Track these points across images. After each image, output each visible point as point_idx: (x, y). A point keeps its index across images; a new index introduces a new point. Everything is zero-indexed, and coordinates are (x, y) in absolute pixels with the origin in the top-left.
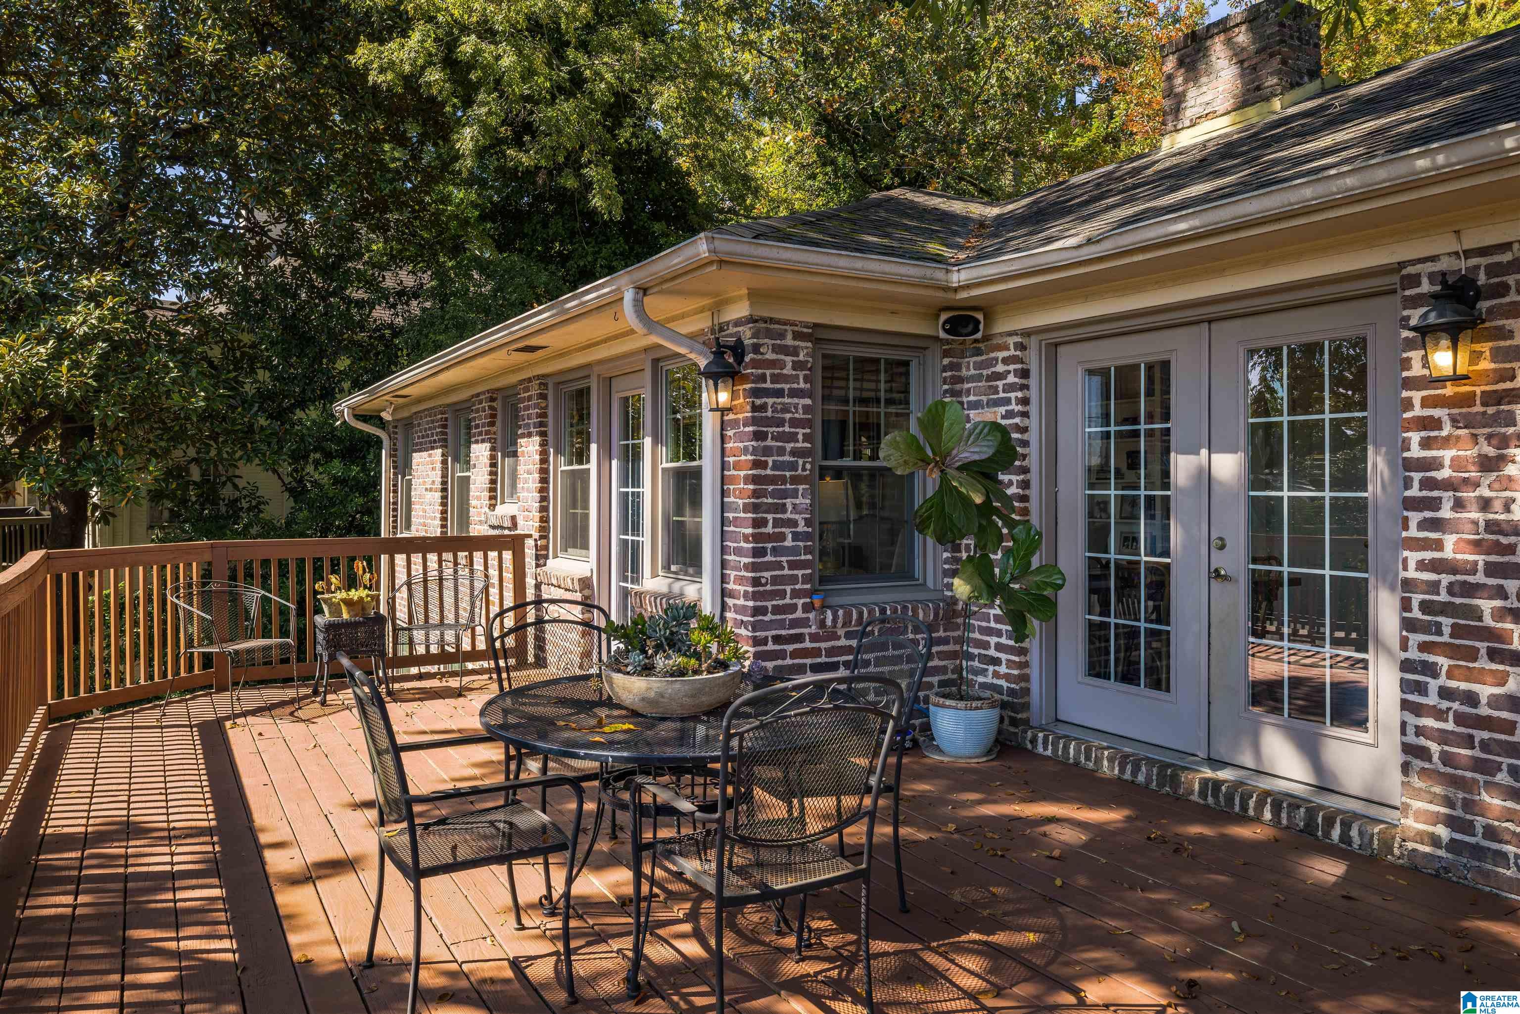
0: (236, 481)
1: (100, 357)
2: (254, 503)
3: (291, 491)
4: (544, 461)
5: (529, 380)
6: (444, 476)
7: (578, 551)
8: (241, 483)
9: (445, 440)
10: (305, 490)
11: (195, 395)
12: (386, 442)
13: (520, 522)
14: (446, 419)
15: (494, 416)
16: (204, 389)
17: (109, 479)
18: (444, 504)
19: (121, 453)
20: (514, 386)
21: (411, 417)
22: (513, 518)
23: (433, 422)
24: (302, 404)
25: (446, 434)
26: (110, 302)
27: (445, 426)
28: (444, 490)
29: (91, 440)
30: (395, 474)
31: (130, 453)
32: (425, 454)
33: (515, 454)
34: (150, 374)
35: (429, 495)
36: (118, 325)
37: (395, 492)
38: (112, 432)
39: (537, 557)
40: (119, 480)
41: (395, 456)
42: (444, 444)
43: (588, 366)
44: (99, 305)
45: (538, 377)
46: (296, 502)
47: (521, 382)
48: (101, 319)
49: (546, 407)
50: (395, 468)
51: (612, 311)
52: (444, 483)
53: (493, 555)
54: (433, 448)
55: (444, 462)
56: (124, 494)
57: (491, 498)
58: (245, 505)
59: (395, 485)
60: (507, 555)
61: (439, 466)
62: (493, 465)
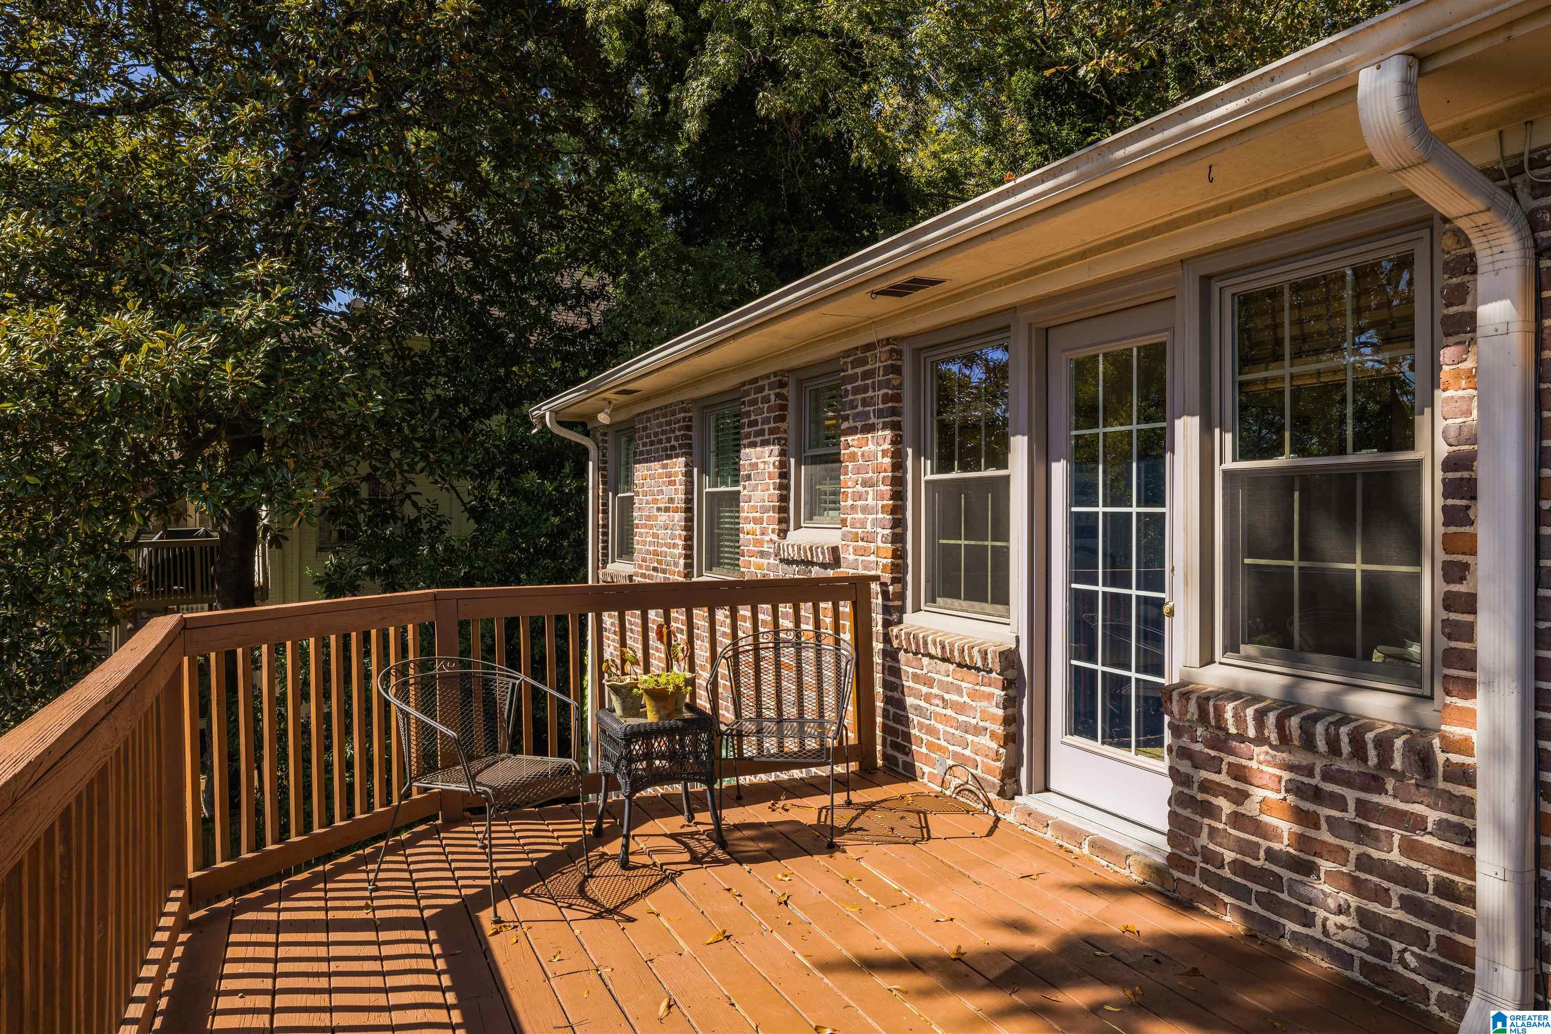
0: (414, 497)
1: (267, 354)
2: (435, 523)
3: (472, 511)
4: (898, 466)
5: (869, 347)
6: (689, 492)
7: (988, 607)
8: (421, 501)
9: (690, 446)
10: (486, 510)
11: (372, 398)
12: (593, 453)
13: (848, 556)
14: (690, 419)
15: (783, 408)
16: (380, 393)
17: (278, 496)
18: (688, 528)
19: (292, 466)
20: (836, 359)
21: (632, 420)
22: (835, 550)
23: (669, 423)
24: (487, 412)
25: (690, 438)
26: (278, 291)
27: (689, 428)
28: (689, 510)
29: (260, 451)
30: (605, 491)
31: (300, 466)
32: (656, 467)
33: (836, 458)
34: (323, 373)
35: (663, 517)
36: (287, 319)
37: (605, 512)
38: (281, 448)
39: (886, 610)
40: (290, 496)
41: (604, 469)
42: (687, 450)
43: (1012, 309)
44: (266, 296)
45: (888, 341)
46: (477, 522)
47: (847, 353)
48: (268, 312)
49: (900, 387)
50: (604, 483)
51: (1206, 163)
52: (689, 501)
53: (826, 606)
54: (669, 457)
55: (688, 474)
56: (295, 512)
57: (780, 521)
58: (425, 526)
59: (605, 504)
60: (846, 608)
61: (680, 478)
62: (784, 475)
